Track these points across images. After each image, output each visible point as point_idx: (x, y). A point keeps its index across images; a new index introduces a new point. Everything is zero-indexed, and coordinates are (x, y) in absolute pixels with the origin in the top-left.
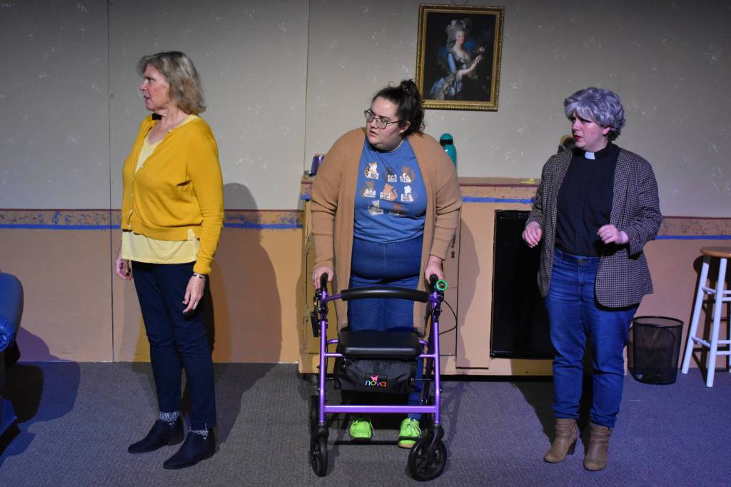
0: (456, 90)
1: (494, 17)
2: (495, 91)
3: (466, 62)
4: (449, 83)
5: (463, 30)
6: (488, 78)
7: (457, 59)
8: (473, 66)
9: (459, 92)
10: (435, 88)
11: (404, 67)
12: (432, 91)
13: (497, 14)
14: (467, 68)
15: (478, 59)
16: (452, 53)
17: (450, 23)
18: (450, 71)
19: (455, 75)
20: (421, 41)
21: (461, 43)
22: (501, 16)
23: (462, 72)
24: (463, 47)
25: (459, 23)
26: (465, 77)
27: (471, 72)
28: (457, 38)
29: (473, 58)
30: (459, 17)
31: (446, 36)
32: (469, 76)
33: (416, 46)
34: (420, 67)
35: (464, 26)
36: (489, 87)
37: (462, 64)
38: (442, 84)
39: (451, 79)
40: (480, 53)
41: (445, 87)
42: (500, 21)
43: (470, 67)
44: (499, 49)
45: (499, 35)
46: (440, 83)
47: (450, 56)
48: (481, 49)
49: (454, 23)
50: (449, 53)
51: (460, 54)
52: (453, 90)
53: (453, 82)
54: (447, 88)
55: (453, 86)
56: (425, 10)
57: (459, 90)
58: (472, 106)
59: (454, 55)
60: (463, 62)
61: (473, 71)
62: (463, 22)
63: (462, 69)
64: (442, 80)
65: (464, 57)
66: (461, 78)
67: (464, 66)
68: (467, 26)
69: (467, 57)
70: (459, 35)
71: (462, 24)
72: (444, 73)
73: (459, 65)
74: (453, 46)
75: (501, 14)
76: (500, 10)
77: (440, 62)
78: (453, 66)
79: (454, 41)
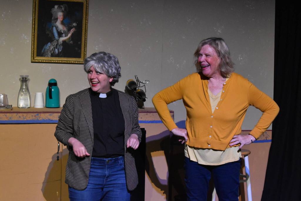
0: (58, 50)
1: (82, 4)
2: (84, 51)
3: (65, 33)
4: (54, 46)
5: (62, 11)
6: (79, 43)
7: (59, 30)
8: (69, 35)
9: (61, 52)
10: (45, 49)
11: (24, 35)
12: (43, 51)
13: (84, 2)
14: (65, 37)
15: (72, 30)
16: (55, 26)
17: (54, 7)
18: (54, 38)
19: (58, 41)
20: (35, 19)
21: (61, 20)
22: (87, 4)
23: (62, 39)
24: (63, 23)
25: (59, 7)
26: (64, 42)
27: (68, 39)
28: (59, 16)
29: (69, 30)
30: (59, 3)
31: (51, 15)
32: (67, 41)
33: (31, 22)
34: (34, 36)
35: (63, 10)
36: (80, 48)
37: (62, 34)
38: (49, 47)
39: (55, 43)
40: (74, 27)
41: (51, 49)
42: (86, 6)
43: (67, 36)
44: (86, 24)
45: (86, 16)
46: (48, 46)
47: (54, 28)
48: (74, 24)
49: (56, 7)
50: (53, 26)
51: (61, 27)
52: (56, 51)
53: (57, 45)
54: (53, 49)
55: (57, 48)
57: (60, 51)
58: (69, 61)
59: (57, 28)
60: (63, 32)
61: (70, 38)
62: (62, 6)
63: (62, 37)
64: (49, 44)
65: (64, 28)
66: (62, 43)
67: (64, 35)
68: (65, 10)
69: (65, 29)
70: (60, 15)
71: (62, 8)
72: (51, 39)
73: (60, 34)
74: (56, 22)
75: (87, 2)
77: (47, 32)
78: (56, 35)
79: (57, 19)
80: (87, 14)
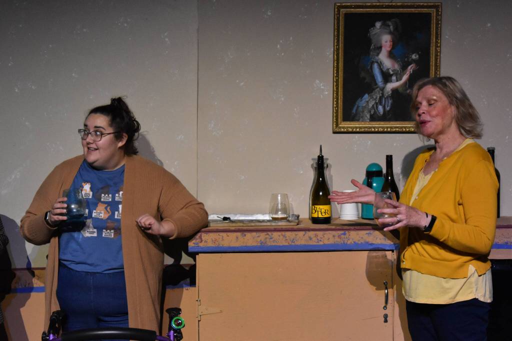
0: (384, 107)
1: (428, 15)
3: (396, 73)
4: (375, 99)
5: (391, 33)
7: (384, 70)
8: (405, 78)
9: (389, 111)
10: (358, 107)
11: (317, 81)
12: (354, 111)
13: (433, 11)
14: (397, 81)
15: (410, 69)
16: (377, 62)
17: (374, 26)
18: (376, 84)
19: (383, 89)
20: (338, 50)
21: (389, 49)
22: (437, 15)
23: (390, 86)
24: (391, 55)
25: (385, 25)
26: (395, 91)
27: (401, 86)
28: (383, 43)
29: (404, 68)
30: (384, 18)
31: (369, 42)
32: (400, 90)
33: (331, 56)
34: (337, 81)
35: (392, 30)
37: (392, 75)
38: (367, 102)
39: (377, 95)
40: (414, 61)
41: (371, 105)
42: (437, 20)
43: (401, 80)
44: (436, 55)
45: (437, 38)
46: (364, 101)
47: (375, 66)
48: (414, 57)
49: (378, 25)
50: (373, 63)
51: (388, 63)
52: (380, 108)
53: (381, 98)
54: (373, 106)
55: (381, 104)
56: (342, 10)
57: (388, 109)
58: (405, 128)
59: (380, 64)
60: (392, 73)
61: (405, 83)
62: (390, 23)
63: (391, 81)
64: (366, 96)
65: (393, 66)
66: (390, 93)
67: (394, 78)
68: (396, 29)
69: (397, 67)
70: (386, 40)
71: (389, 26)
72: (369, 87)
73: (387, 77)
74: (378, 54)
75: (437, 11)
76: (436, 7)
77: (363, 74)
78: (379, 78)
79: (380, 48)
80: (438, 36)
